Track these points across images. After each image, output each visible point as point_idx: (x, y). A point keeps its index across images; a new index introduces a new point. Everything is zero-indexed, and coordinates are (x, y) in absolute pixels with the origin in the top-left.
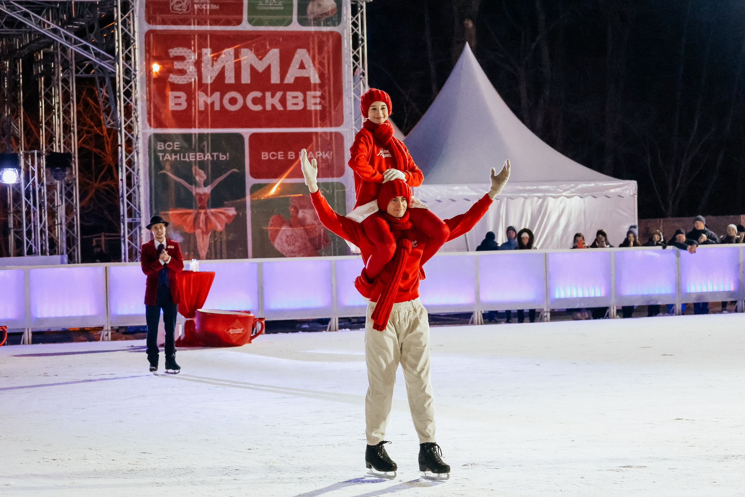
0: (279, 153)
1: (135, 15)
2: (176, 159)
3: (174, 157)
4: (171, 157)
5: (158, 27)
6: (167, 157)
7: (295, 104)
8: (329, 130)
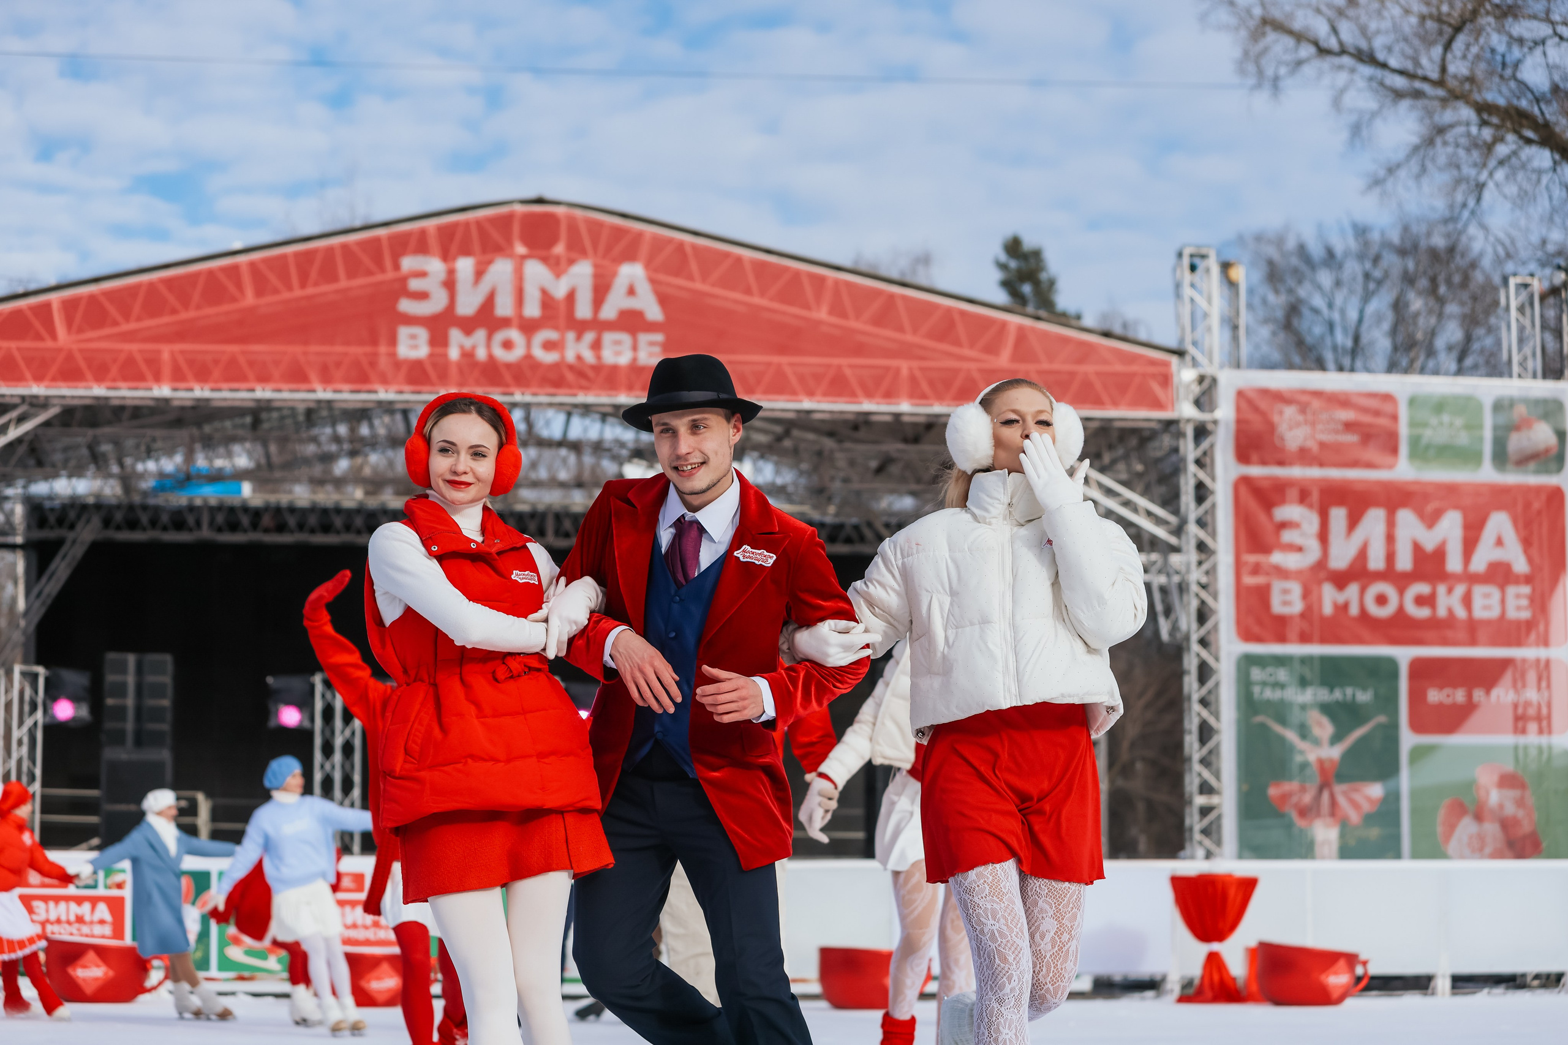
0: (1458, 691)
1: (1216, 450)
2: (1283, 698)
3: (1278, 694)
4: (1275, 694)
5: (1255, 471)
6: (1269, 694)
7: (1486, 608)
8: (1541, 653)
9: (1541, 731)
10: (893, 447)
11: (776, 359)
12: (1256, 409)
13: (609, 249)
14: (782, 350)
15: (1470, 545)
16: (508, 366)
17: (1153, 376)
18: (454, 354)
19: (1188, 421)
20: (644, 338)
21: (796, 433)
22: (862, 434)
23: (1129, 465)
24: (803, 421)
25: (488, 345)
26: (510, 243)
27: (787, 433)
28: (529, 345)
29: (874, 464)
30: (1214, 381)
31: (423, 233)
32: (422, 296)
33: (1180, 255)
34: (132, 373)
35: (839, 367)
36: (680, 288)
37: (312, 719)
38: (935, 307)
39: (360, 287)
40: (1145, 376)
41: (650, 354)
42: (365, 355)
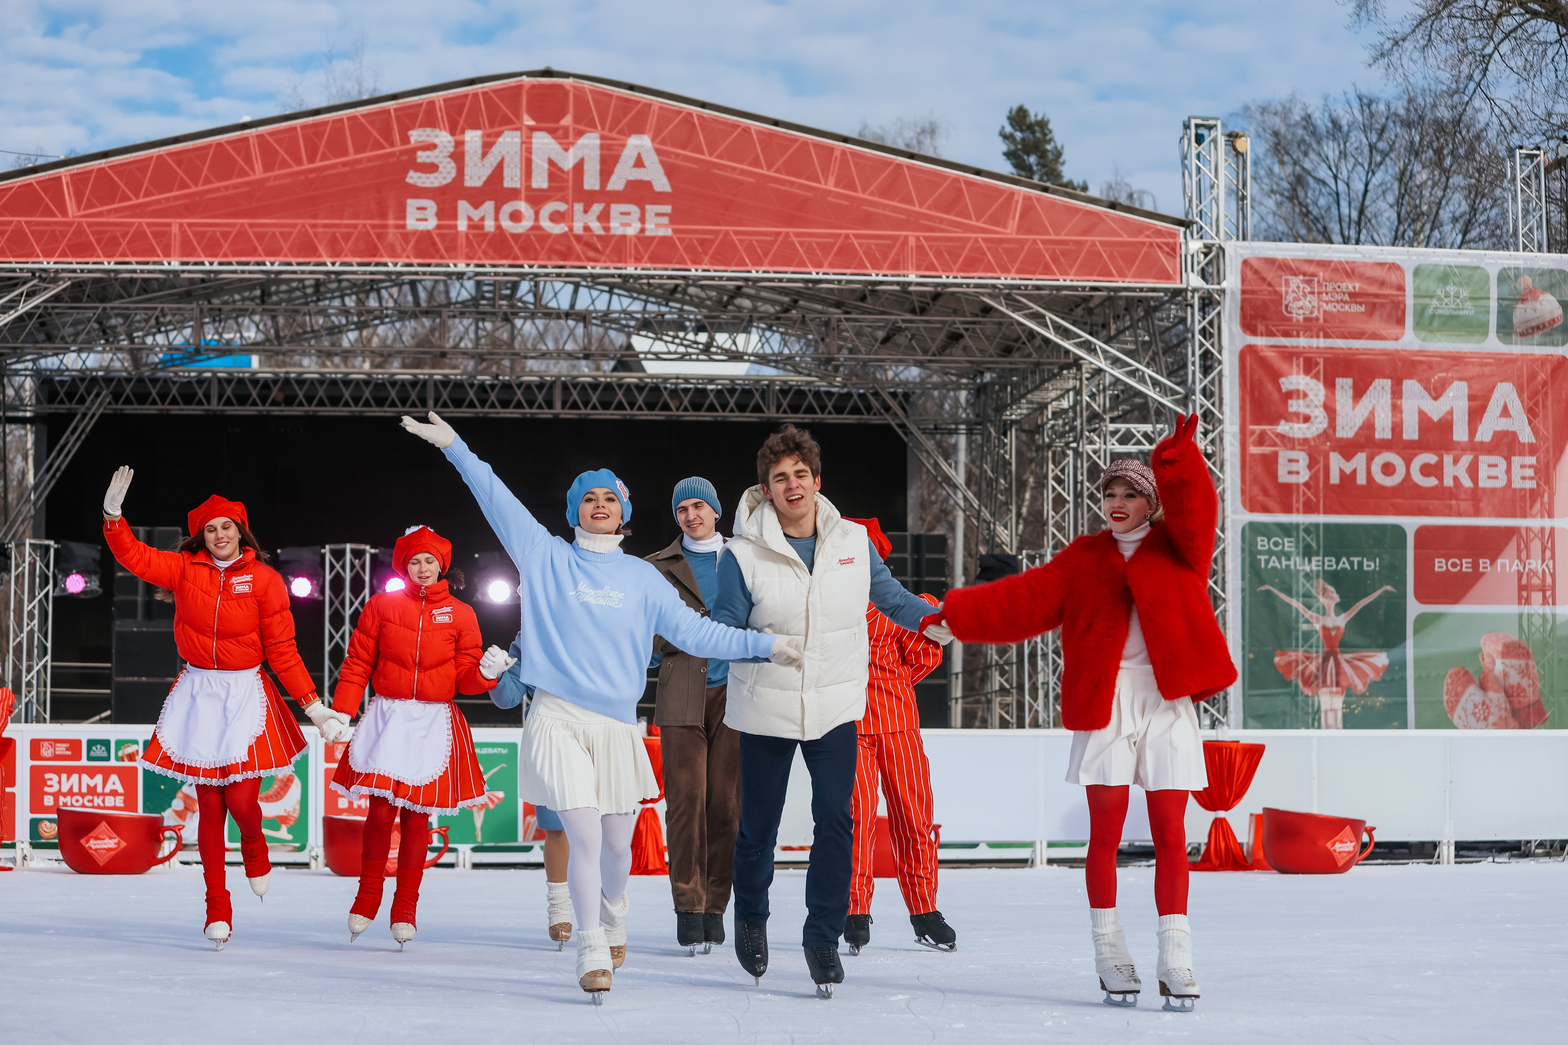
0: (1464, 561)
1: (1223, 320)
2: (1288, 567)
3: (1284, 563)
4: (1280, 563)
5: (1260, 341)
6: (1274, 562)
7: (1492, 477)
8: (1547, 523)
9: (1545, 601)
10: (901, 317)
11: (784, 230)
12: (1262, 279)
13: (616, 121)
14: (789, 221)
15: (1476, 414)
16: (516, 237)
17: (1161, 246)
18: (462, 225)
19: (1194, 290)
20: (651, 209)
21: (801, 303)
22: (868, 305)
23: (1136, 336)
24: (810, 291)
25: (497, 219)
26: (519, 117)
27: (794, 302)
28: (537, 214)
29: (881, 334)
30: (1222, 251)
31: (431, 103)
32: (432, 168)
33: (1187, 127)
34: (141, 246)
35: (847, 236)
36: (686, 158)
37: (322, 592)
38: (945, 177)
39: (369, 159)
40: (1151, 244)
41: (658, 226)
42: (373, 226)
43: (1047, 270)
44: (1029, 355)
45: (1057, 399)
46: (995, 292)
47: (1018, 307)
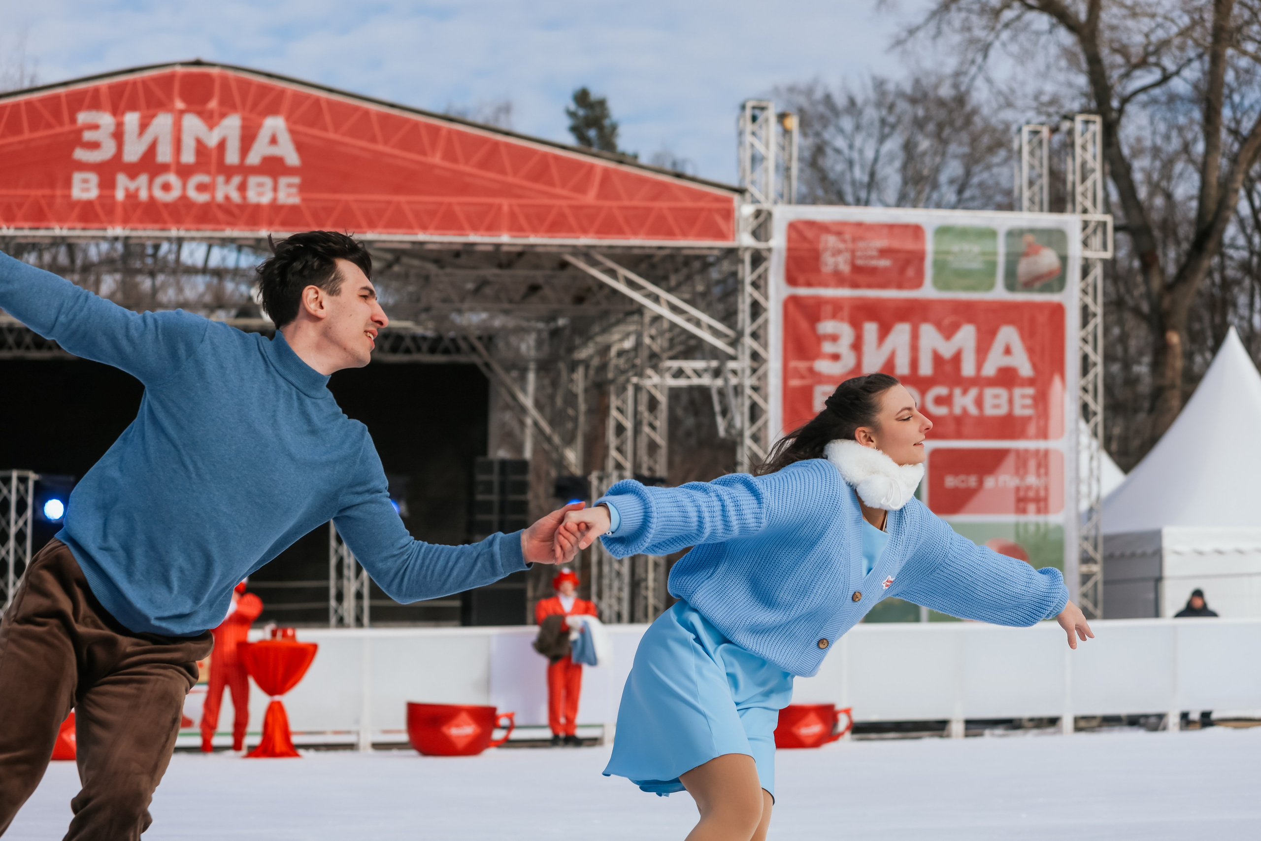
0: (970, 477)
1: (769, 274)
5: (803, 291)
7: (997, 406)
8: (1042, 445)
9: (1039, 511)
10: (490, 272)
11: (396, 198)
12: (804, 238)
13: (255, 105)
14: (398, 189)
15: (982, 353)
16: (166, 205)
17: (718, 211)
18: (120, 195)
19: (747, 249)
20: (283, 181)
21: (405, 260)
22: (463, 260)
23: (694, 286)
24: (418, 251)
25: (150, 188)
26: (171, 99)
27: (397, 260)
28: (184, 187)
29: (470, 286)
30: (770, 214)
31: (97, 91)
32: (94, 146)
33: (743, 108)
35: (450, 205)
36: (314, 137)
38: (533, 152)
39: (41, 138)
40: (710, 210)
41: (289, 195)
42: (44, 196)
43: (620, 232)
44: (598, 303)
45: (622, 340)
46: (576, 251)
47: (594, 263)
